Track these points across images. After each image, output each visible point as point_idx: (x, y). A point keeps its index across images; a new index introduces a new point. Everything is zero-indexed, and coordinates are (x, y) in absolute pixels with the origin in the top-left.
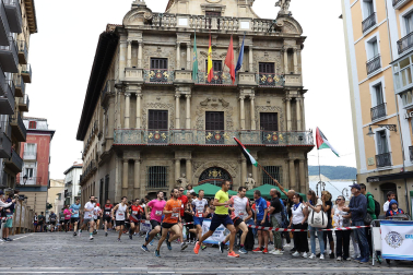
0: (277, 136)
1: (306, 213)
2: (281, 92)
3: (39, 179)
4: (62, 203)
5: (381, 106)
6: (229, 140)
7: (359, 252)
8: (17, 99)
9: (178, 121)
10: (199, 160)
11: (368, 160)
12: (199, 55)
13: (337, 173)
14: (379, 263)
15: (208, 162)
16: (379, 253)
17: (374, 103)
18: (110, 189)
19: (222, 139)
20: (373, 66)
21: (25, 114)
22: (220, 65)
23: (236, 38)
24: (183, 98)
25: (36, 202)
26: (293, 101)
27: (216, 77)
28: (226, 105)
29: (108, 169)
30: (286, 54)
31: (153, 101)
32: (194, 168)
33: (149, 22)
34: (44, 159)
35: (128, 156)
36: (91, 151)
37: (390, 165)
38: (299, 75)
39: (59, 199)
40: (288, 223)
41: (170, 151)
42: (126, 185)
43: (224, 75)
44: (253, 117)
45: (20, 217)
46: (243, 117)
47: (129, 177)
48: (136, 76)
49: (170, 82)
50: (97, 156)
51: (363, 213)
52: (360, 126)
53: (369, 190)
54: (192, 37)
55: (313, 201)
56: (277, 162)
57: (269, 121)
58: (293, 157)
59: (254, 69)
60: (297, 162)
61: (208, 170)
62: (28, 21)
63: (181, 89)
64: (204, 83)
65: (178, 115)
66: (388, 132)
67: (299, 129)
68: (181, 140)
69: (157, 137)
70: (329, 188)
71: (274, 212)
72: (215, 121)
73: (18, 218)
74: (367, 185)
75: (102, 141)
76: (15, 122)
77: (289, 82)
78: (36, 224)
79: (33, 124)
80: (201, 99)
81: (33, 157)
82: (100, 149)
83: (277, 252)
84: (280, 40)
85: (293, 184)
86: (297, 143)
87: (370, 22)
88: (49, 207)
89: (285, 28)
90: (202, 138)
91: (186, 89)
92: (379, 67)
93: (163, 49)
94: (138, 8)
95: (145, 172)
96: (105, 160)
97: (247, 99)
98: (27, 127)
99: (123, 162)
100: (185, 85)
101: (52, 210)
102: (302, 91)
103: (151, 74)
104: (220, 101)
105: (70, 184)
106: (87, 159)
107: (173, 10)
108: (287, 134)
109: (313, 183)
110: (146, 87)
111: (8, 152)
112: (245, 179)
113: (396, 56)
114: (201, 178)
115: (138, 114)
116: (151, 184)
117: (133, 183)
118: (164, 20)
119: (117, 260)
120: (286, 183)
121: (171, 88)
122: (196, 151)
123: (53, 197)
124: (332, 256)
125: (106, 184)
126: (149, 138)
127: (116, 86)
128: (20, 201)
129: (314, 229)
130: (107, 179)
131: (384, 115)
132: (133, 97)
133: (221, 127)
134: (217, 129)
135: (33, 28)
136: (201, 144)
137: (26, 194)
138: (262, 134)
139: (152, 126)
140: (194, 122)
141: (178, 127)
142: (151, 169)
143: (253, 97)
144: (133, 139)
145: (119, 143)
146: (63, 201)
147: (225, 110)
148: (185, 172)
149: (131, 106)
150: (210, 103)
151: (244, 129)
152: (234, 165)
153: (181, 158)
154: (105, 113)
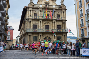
0: (61, 30)
1: (66, 46)
2: (62, 21)
3: (11, 39)
5: (83, 24)
6: (50, 31)
7: (77, 54)
8: (6, 22)
9: (40, 27)
10: (44, 35)
11: (80, 35)
12: (44, 13)
13: (73, 38)
14: (81, 56)
15: (46, 36)
17: (81, 23)
20: (81, 15)
21: (8, 25)
22: (49, 15)
23: (52, 9)
24: (41, 22)
25: (10, 44)
26: (64, 23)
28: (50, 24)
29: (25, 37)
30: (63, 13)
31: (34, 23)
32: (43, 37)
33: (33, 6)
34: (12, 35)
35: (29, 34)
36: (21, 33)
37: (84, 36)
38: (65, 17)
40: (63, 48)
41: (38, 33)
42: (29, 40)
43: (49, 17)
44: (55, 26)
45: (7, 46)
46: (53, 26)
47: (29, 39)
48: (31, 17)
49: (38, 19)
51: (78, 46)
52: (78, 28)
53: (80, 41)
54: (43, 9)
56: (61, 36)
57: (59, 27)
58: (64, 34)
59: (56, 16)
60: (65, 36)
62: (8, 6)
63: (40, 20)
64: (45, 19)
66: (84, 29)
67: (65, 29)
68: (40, 31)
70: (71, 41)
71: (60, 46)
72: (47, 27)
73: (7, 47)
74: (79, 40)
75: (24, 31)
76: (6, 27)
77: (63, 19)
78: (10, 48)
79: (9, 27)
80: (44, 22)
81: (9, 34)
82: (23, 33)
83: (60, 54)
84: (61, 10)
85: (64, 40)
86: (65, 32)
87: (81, 6)
88: (13, 45)
89: (62, 7)
90: (45, 31)
92: (82, 16)
93: (36, 12)
94: (31, 3)
95: (33, 38)
96: (24, 35)
97: (54, 22)
98: (8, 28)
99: (28, 35)
100: (41, 19)
101: (14, 45)
103: (34, 17)
105: (17, 40)
106: (21, 35)
107: (39, 3)
108: (63, 30)
110: (33, 20)
111: (4, 33)
112: (54, 39)
113: (86, 13)
114: (44, 39)
115: (31, 25)
116: (34, 40)
117: (30, 40)
118: (37, 5)
119: (27, 56)
120: (62, 40)
121: (38, 20)
122: (43, 33)
123: (14, 43)
124: (72, 55)
125: (25, 40)
126: (34, 30)
127: (26, 19)
128: (7, 43)
130: (25, 39)
131: (83, 26)
132: (30, 22)
133: (49, 28)
135: (9, 7)
136: (44, 32)
137: (8, 42)
138: (57, 30)
139: (34, 28)
140: (43, 27)
141: (40, 28)
142: (34, 37)
143: (55, 22)
144: (30, 31)
145: (27, 31)
146: (16, 43)
147: (49, 25)
148: (41, 38)
149: (30, 24)
150: (46, 23)
151: (53, 29)
152: (51, 36)
153: (40, 35)
154: (24, 25)
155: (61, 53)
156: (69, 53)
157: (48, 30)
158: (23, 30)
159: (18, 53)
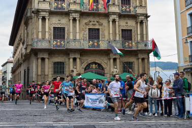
0: (132, 44)
2: (134, 17)
6: (103, 46)
7: (177, 112)
9: (71, 34)
10: (84, 58)
11: (185, 58)
13: (167, 66)
14: (189, 118)
15: (90, 59)
16: (189, 112)
17: (189, 24)
18: (30, 76)
19: (99, 45)
20: (189, 2)
24: (74, 20)
26: (142, 22)
27: (95, 7)
28: (101, 25)
29: (29, 64)
31: (56, 22)
32: (82, 63)
35: (41, 56)
36: (18, 53)
38: (145, 7)
41: (67, 52)
42: (39, 73)
43: (100, 6)
44: (117, 32)
46: (111, 32)
47: (42, 69)
48: (45, 6)
49: (66, 10)
50: (22, 55)
52: (181, 38)
53: (186, 76)
55: (152, 83)
56: (132, 59)
57: (127, 34)
58: (141, 56)
59: (118, 3)
60: (143, 59)
61: (90, 64)
63: (73, 14)
64: (87, 11)
65: (71, 30)
67: (145, 40)
68: (73, 46)
70: (161, 75)
71: (129, 89)
72: (94, 34)
75: (25, 46)
77: (140, 11)
80: (85, 21)
82: (24, 51)
83: (130, 113)
85: (141, 72)
86: (144, 48)
90: (86, 45)
91: (77, 14)
95: (51, 65)
96: (27, 58)
97: (114, 21)
99: (38, 59)
100: (76, 11)
102: (147, 17)
103: (54, 5)
104: (97, 22)
105: (5, 72)
106: (15, 57)
108: (138, 42)
109: (152, 72)
110: (51, 13)
112: (112, 70)
114: (85, 69)
115: (47, 30)
116: (55, 72)
117: (44, 72)
119: (35, 118)
120: (136, 72)
121: (67, 14)
122: (83, 52)
124: (162, 114)
125: (27, 72)
126: (54, 44)
129: (152, 98)
130: (28, 70)
132: (44, 19)
133: (98, 38)
134: (95, 38)
136: (86, 48)
138: (123, 42)
139: (55, 37)
140: (82, 35)
141: (71, 37)
142: (55, 63)
143: (117, 19)
144: (44, 45)
145: (35, 47)
146: (1, 82)
147: (100, 28)
148: (76, 65)
149: (42, 25)
150: (91, 23)
151: (112, 39)
152: (106, 61)
153: (73, 57)
154: (27, 29)
156: (154, 109)
157: (96, 44)
158: (23, 44)
159: (7, 112)
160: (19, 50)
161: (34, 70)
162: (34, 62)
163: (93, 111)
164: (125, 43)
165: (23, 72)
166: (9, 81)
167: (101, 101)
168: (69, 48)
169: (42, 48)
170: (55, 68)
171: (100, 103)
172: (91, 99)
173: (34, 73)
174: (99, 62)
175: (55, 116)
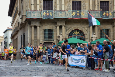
4: (3, 47)
6: (84, 15)
9: (58, 6)
10: (68, 26)
15: (73, 27)
18: (26, 40)
19: (80, 15)
29: (24, 31)
32: (66, 30)
35: (34, 24)
39: (2, 45)
41: (54, 21)
42: (33, 38)
44: (96, 3)
46: (91, 3)
47: (35, 35)
50: (19, 24)
56: (108, 27)
57: (105, 6)
61: (73, 31)
65: (58, 3)
68: (59, 16)
69: (48, 14)
71: (106, 52)
72: (77, 6)
75: (21, 17)
90: (70, 15)
95: (42, 32)
96: (22, 26)
99: (31, 27)
105: (6, 38)
106: (13, 25)
108: (114, 12)
112: (91, 36)
114: (69, 35)
115: (38, 3)
117: (37, 37)
120: (112, 38)
122: (67, 21)
125: (23, 38)
130: (24, 35)
133: (80, 9)
134: (78, 10)
136: (70, 18)
138: (101, 12)
139: (45, 9)
140: (66, 6)
141: (58, 9)
142: (45, 30)
144: (36, 16)
145: (29, 17)
146: (3, 45)
148: (62, 32)
151: (91, 10)
152: (86, 29)
153: (59, 25)
154: (22, 2)
155: (109, 69)
157: (78, 14)
160: (16, 20)
161: (29, 36)
162: (29, 29)
163: (76, 69)
164: (103, 13)
165: (20, 38)
166: (9, 44)
167: (83, 61)
168: (56, 18)
169: (34, 18)
170: (45, 34)
171: (81, 62)
172: (74, 59)
173: (29, 38)
174: (80, 29)
175: (46, 72)
